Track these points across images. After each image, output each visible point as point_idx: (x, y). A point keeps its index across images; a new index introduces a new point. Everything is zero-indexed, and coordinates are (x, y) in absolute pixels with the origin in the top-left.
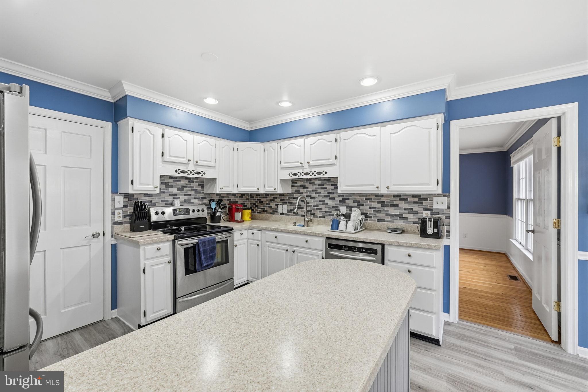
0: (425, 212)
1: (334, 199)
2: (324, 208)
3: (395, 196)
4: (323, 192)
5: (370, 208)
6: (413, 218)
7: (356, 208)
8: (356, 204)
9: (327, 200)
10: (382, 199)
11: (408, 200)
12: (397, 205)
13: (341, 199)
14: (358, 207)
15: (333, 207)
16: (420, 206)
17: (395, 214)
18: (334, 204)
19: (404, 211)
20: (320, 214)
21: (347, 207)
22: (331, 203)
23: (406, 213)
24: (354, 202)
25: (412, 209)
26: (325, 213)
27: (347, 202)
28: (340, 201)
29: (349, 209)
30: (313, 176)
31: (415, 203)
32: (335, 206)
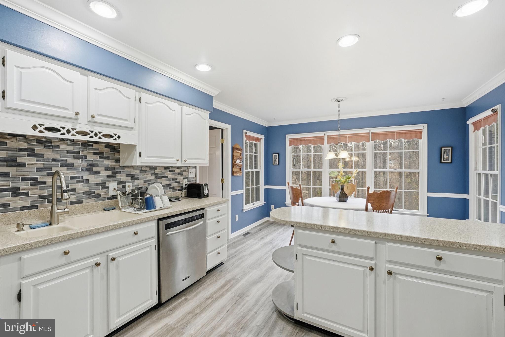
0: (185, 180)
1: (99, 173)
2: (81, 188)
3: (166, 168)
4: (77, 163)
5: (145, 181)
6: (178, 187)
7: (130, 182)
8: (129, 178)
9: (86, 176)
10: (156, 171)
11: (174, 171)
12: (167, 177)
13: (110, 173)
14: (132, 181)
15: (97, 184)
16: (181, 176)
17: (166, 185)
18: (99, 181)
19: (171, 182)
20: (74, 198)
21: (119, 183)
22: (93, 179)
23: (173, 183)
24: (128, 176)
25: (177, 179)
26: (82, 195)
27: (118, 176)
28: (108, 176)
29: (120, 186)
30: (95, 139)
31: (179, 174)
32: (100, 183)
